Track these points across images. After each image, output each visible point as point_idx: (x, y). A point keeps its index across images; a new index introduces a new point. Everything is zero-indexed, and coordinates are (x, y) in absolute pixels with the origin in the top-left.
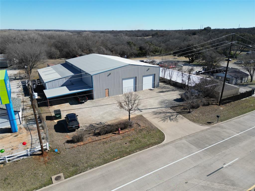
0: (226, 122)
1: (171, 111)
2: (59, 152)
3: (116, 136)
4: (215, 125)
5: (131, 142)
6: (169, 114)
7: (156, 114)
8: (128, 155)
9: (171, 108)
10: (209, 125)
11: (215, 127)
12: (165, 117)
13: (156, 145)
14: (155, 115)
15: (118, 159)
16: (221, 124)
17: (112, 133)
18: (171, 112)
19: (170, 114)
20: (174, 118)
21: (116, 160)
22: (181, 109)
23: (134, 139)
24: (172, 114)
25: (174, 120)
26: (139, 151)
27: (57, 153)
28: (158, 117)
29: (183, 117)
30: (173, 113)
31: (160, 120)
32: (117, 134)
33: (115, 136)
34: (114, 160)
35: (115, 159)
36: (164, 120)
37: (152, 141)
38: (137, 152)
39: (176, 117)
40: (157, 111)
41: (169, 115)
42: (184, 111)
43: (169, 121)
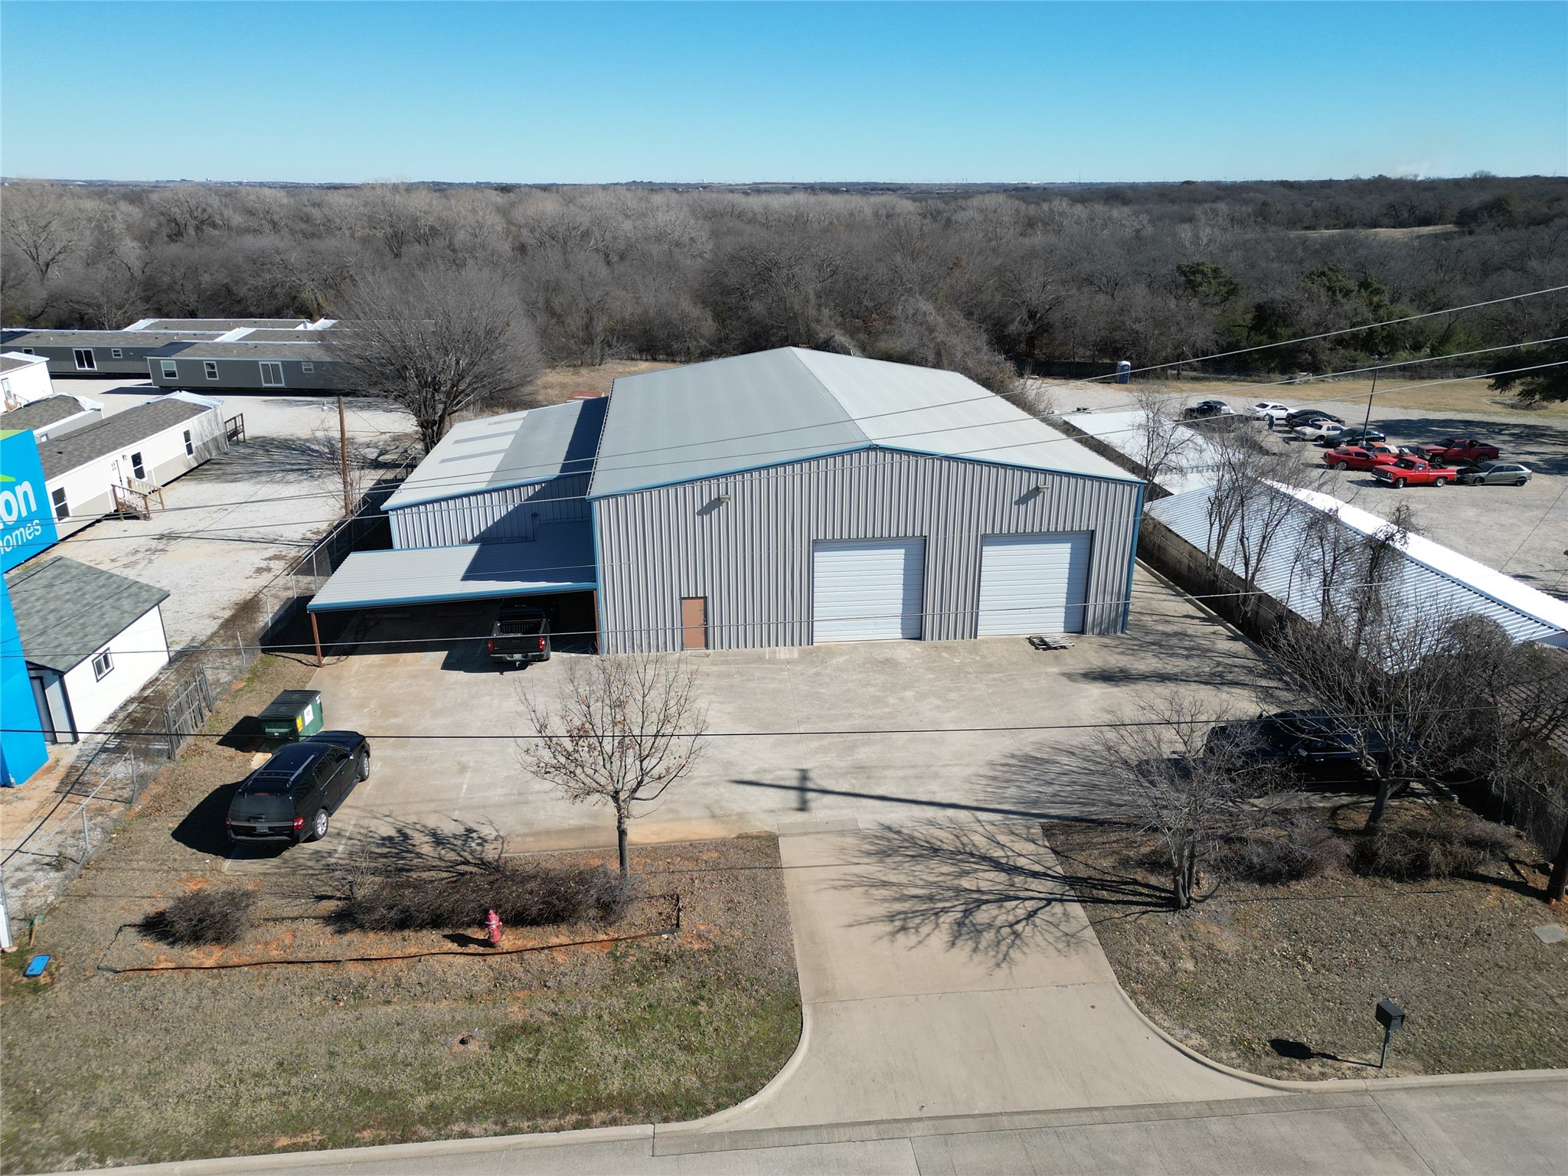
0: (1480, 1088)
1: (1030, 851)
2: (42, 980)
3: (461, 960)
4: (1332, 1084)
5: (505, 1037)
6: (992, 875)
7: (883, 854)
8: (382, 1143)
9: (1048, 832)
10: (1269, 1071)
11: (1320, 1104)
12: (931, 898)
13: (648, 1119)
14: (873, 859)
15: (305, 1147)
16: (1407, 1089)
17: (448, 932)
18: (1022, 862)
19: (1003, 877)
20: (1001, 919)
21: (284, 1150)
22: (1125, 862)
23: (547, 1019)
24: (1018, 880)
25: (988, 936)
26: (486, 1134)
27: (27, 986)
28: (885, 884)
29: (1090, 933)
30: (1035, 875)
31: (882, 910)
32: (473, 948)
33: (450, 958)
34: (268, 1149)
35: (284, 1141)
36: (906, 915)
37: (655, 1079)
38: (464, 1135)
39: (1032, 914)
40: (922, 832)
41: (984, 886)
42: (1135, 882)
43: (939, 939)
